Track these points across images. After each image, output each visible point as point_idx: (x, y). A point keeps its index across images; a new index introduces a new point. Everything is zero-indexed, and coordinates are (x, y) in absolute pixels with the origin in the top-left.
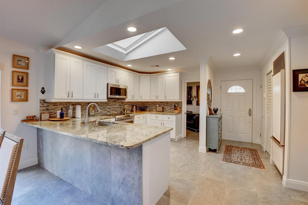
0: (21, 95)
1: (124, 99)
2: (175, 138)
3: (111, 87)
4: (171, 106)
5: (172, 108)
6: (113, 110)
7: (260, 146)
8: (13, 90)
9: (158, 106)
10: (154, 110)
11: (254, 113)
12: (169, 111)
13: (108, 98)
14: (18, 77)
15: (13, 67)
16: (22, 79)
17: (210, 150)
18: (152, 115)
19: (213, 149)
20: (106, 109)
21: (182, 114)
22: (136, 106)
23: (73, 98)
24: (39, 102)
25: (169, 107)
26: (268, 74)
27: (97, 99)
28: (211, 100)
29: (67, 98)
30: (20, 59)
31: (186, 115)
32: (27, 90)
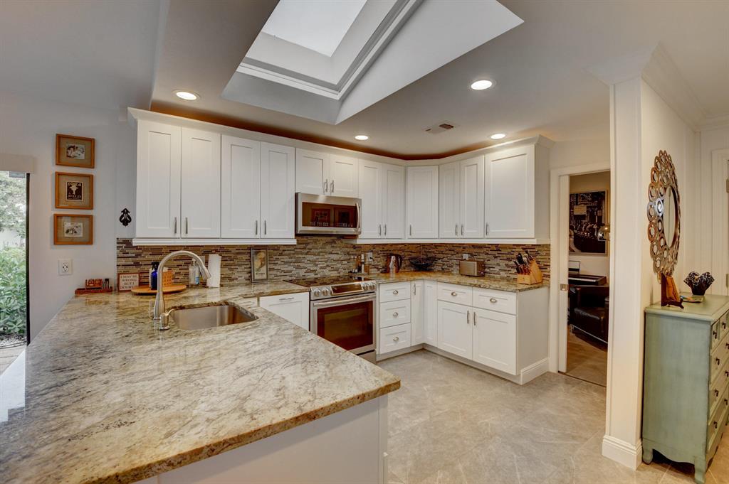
0: (76, 229)
1: (354, 237)
2: (514, 374)
3: (303, 203)
4: (508, 259)
5: (512, 267)
6: (324, 268)
8: (57, 217)
9: (466, 256)
10: (455, 270)
12: (503, 274)
13: (297, 235)
14: (68, 187)
15: (57, 164)
16: (79, 191)
18: (441, 287)
20: (301, 265)
21: (549, 287)
22: (397, 256)
23: (189, 236)
24: (116, 245)
25: (503, 263)
27: (263, 236)
28: (676, 237)
29: (171, 235)
30: (73, 145)
31: (565, 293)
32: (90, 218)
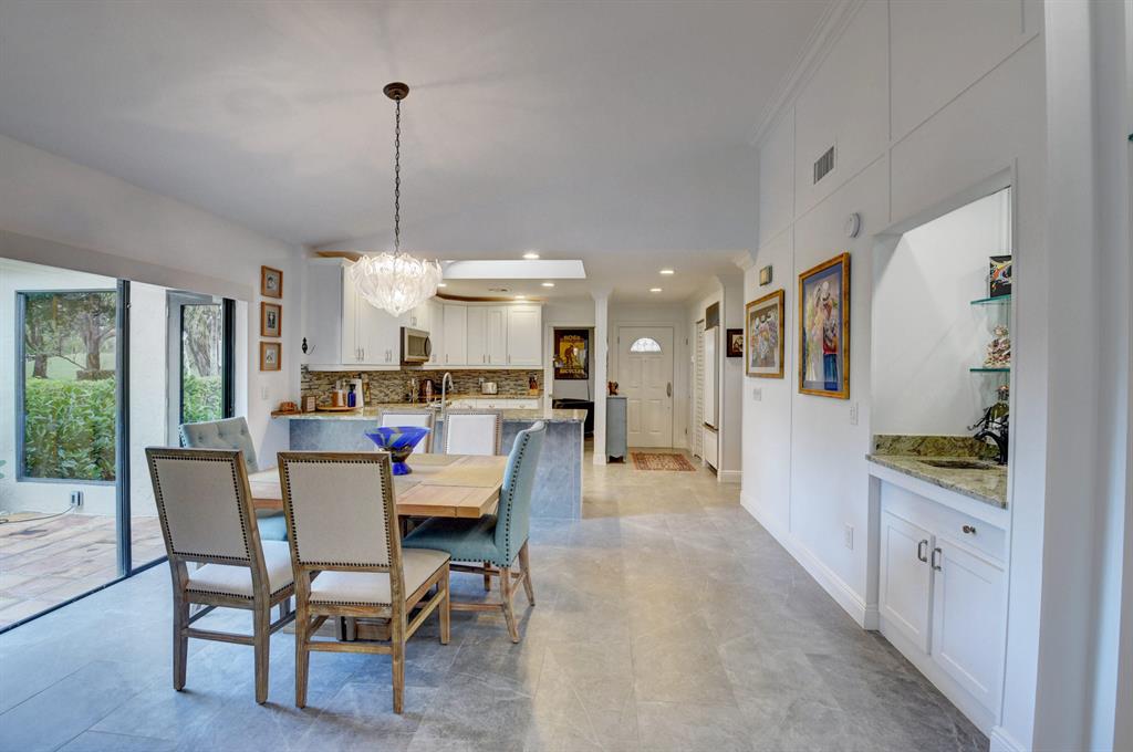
0: (273, 356)
3: (409, 336)
7: (688, 451)
8: (262, 344)
10: (475, 390)
11: (676, 391)
12: (513, 391)
13: (403, 362)
14: (268, 316)
15: (262, 295)
16: (274, 320)
17: (612, 460)
18: (480, 402)
19: (616, 456)
21: (544, 396)
24: (300, 371)
25: (512, 383)
26: (698, 323)
27: (389, 363)
30: (270, 276)
31: (551, 400)
32: (279, 345)
